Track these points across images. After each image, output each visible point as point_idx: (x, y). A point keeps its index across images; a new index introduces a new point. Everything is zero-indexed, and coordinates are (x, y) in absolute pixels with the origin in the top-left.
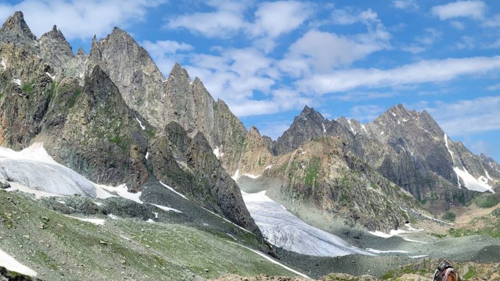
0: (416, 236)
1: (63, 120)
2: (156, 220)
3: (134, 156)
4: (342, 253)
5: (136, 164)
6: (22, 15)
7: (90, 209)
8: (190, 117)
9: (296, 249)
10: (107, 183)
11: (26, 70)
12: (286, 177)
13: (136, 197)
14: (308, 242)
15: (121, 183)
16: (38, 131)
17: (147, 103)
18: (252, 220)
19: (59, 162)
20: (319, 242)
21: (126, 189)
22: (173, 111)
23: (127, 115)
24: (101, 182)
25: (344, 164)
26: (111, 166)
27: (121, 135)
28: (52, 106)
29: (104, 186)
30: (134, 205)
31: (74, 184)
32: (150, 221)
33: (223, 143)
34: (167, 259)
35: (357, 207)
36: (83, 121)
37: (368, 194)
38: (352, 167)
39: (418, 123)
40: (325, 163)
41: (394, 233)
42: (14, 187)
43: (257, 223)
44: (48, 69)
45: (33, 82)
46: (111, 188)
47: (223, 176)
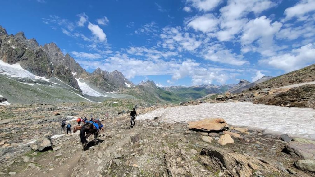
0: (115, 93)
1: (27, 59)
2: (52, 86)
3: (49, 71)
4: (99, 96)
5: (49, 72)
6: (23, 33)
7: (30, 81)
8: (69, 65)
9: (89, 95)
10: (40, 76)
11: (17, 45)
12: (90, 80)
13: (48, 80)
14: (92, 93)
15: (44, 76)
16: (19, 60)
17: (59, 60)
18: (80, 88)
19: (25, 69)
20: (95, 94)
21: (45, 78)
22: (65, 63)
23: (48, 61)
24: (37, 75)
25: (103, 79)
26: (41, 72)
27: (45, 65)
28: (24, 55)
29: (38, 77)
30: (46, 82)
31: (28, 75)
32: (50, 86)
33: (77, 72)
34: (51, 95)
35: (104, 87)
36: (34, 60)
37: (107, 85)
38: (105, 80)
39: (120, 74)
40: (99, 78)
41: (111, 93)
42: (4, 73)
43: (81, 89)
44: (25, 46)
45: (19, 48)
46: (40, 77)
47: (73, 78)
